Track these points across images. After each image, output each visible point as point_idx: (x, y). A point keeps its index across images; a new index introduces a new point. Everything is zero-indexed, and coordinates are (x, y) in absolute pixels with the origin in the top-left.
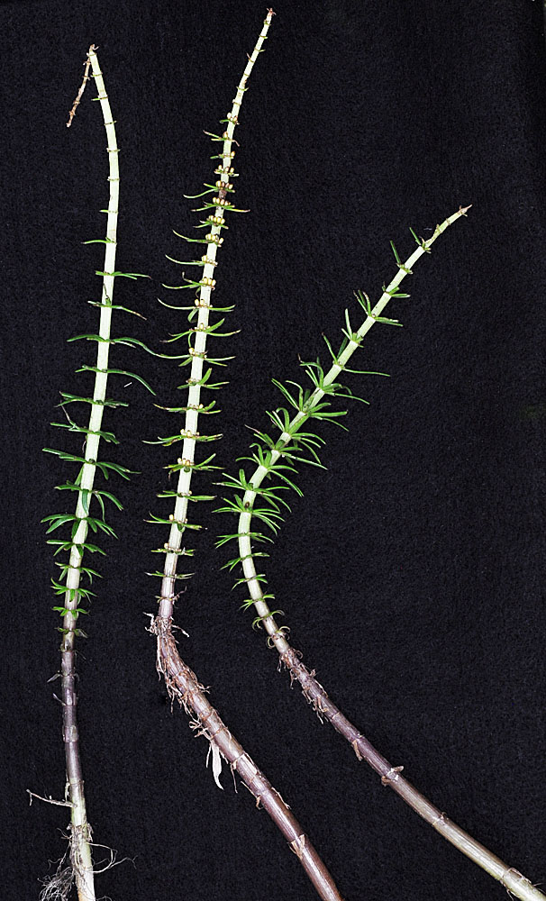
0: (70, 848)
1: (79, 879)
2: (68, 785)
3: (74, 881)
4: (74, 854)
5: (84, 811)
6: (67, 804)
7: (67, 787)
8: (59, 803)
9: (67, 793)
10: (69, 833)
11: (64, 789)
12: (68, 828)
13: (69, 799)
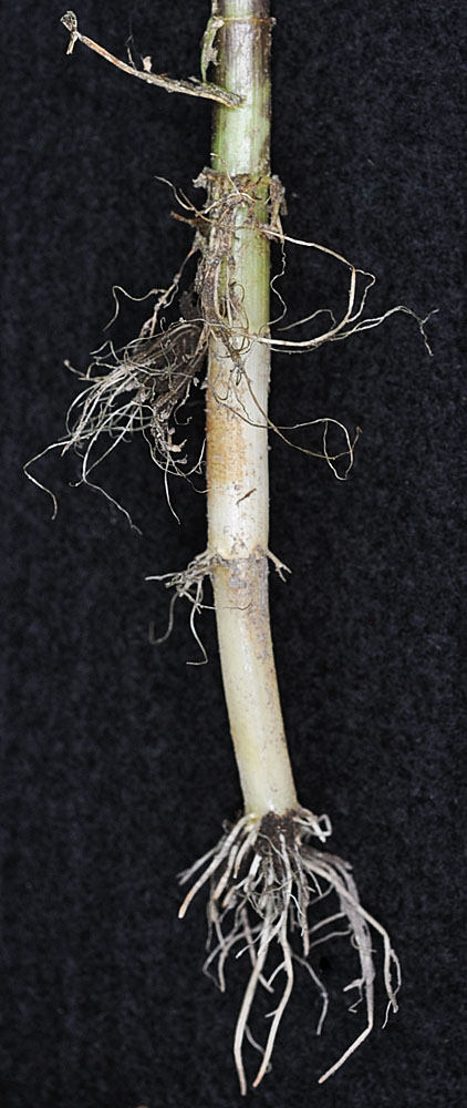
0: (199, 254)
1: (221, 364)
2: (215, 24)
3: (202, 373)
4: (211, 273)
5: (264, 127)
6: (204, 92)
7: (210, 34)
8: (175, 87)
9: (208, 54)
10: (201, 197)
11: (200, 38)
12: (200, 181)
13: (215, 75)
